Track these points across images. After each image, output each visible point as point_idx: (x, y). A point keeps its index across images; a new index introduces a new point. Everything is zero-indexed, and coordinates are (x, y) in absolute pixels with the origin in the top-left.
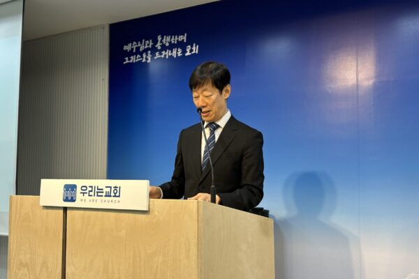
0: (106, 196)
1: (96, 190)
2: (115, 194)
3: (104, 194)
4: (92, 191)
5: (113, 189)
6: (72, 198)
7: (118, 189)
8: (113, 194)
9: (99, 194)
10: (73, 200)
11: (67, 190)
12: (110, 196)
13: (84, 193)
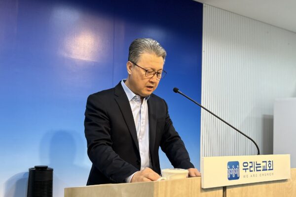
0: (263, 170)
1: (256, 166)
2: (270, 167)
3: (261, 169)
4: (252, 167)
5: (268, 163)
6: (236, 175)
7: (271, 163)
8: (268, 168)
9: (258, 169)
10: (237, 178)
11: (231, 168)
12: (266, 170)
13: (246, 169)
